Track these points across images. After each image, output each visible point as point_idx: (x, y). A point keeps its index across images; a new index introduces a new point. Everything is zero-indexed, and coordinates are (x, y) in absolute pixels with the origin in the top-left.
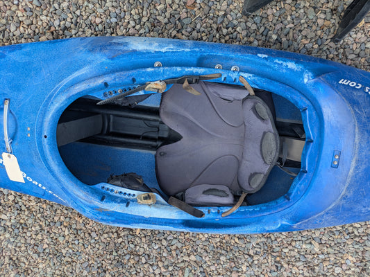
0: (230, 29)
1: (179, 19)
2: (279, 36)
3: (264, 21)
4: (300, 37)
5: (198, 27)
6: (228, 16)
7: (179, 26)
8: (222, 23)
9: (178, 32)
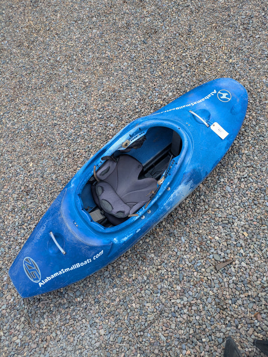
0: (227, 322)
1: (255, 302)
2: (202, 343)
3: (217, 343)
4: (193, 353)
5: (243, 309)
6: (235, 328)
7: (251, 299)
8: (234, 321)
9: (249, 296)
